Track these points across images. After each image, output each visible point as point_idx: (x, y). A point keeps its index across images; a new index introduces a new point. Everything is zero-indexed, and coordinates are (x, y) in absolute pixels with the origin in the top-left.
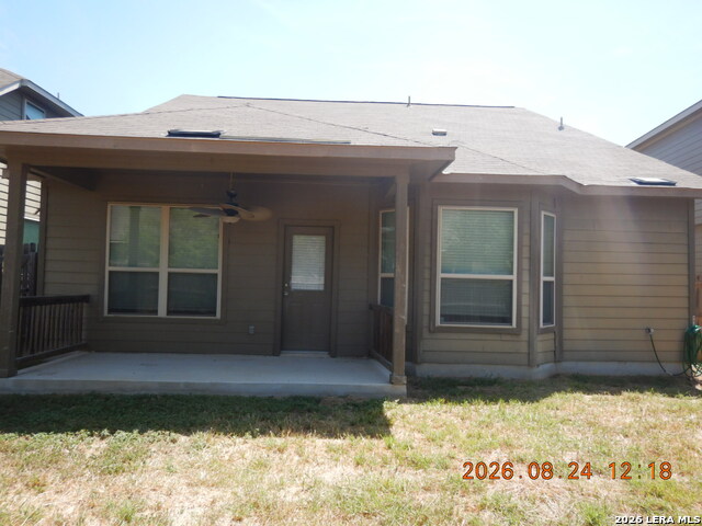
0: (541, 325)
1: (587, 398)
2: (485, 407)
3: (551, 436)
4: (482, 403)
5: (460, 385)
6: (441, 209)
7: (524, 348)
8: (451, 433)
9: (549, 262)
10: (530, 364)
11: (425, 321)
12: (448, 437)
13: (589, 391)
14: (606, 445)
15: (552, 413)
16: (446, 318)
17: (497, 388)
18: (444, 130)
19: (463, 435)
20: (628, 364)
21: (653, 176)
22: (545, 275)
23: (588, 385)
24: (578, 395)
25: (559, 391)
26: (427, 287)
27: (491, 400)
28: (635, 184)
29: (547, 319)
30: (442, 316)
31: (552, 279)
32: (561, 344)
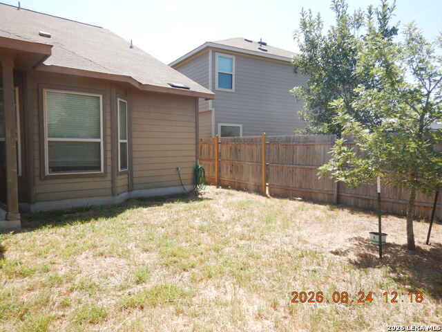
0: (120, 170)
1: (145, 210)
2: (82, 225)
3: (122, 236)
4: (79, 223)
5: (64, 213)
6: (45, 91)
7: (109, 185)
8: (54, 247)
9: (123, 131)
10: (113, 194)
11: (37, 172)
12: (51, 250)
13: (146, 206)
14: (152, 234)
15: (124, 222)
16: (53, 169)
17: (91, 212)
18: (49, 34)
19: (63, 246)
20: (168, 188)
21: (179, 83)
22: (121, 139)
23: (146, 203)
24: (139, 209)
25: (129, 209)
26: (37, 147)
27: (86, 220)
28: (170, 87)
29: (123, 166)
30: (49, 168)
31: (126, 141)
32: (132, 180)
